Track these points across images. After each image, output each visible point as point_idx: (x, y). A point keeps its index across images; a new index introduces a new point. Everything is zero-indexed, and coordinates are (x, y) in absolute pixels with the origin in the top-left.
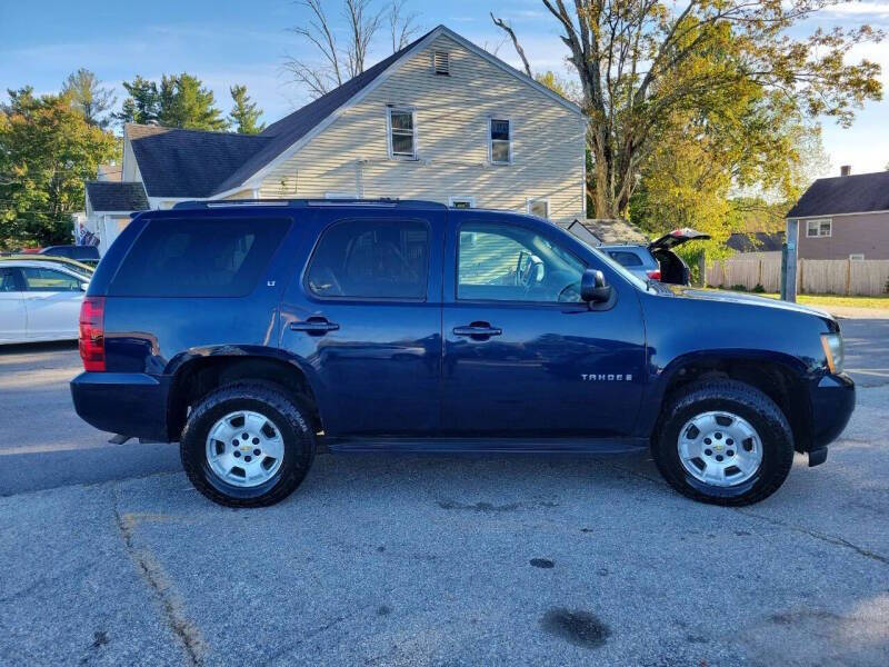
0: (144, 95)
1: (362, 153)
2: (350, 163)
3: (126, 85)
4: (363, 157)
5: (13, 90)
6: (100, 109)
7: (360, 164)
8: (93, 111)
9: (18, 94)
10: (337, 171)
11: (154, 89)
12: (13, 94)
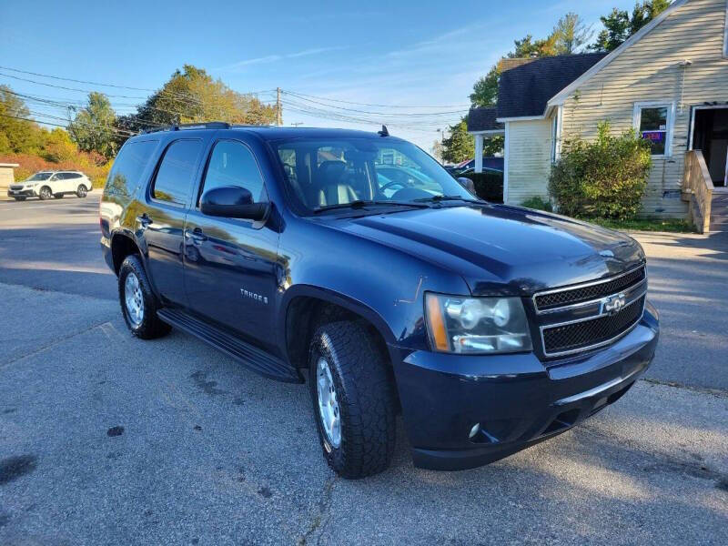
0: (617, 25)
1: (687, 56)
2: (672, 68)
3: (603, 19)
4: (687, 60)
5: (518, 40)
6: (579, 43)
7: (683, 67)
8: (574, 46)
9: (521, 43)
10: (652, 78)
11: (626, 17)
12: (517, 44)
